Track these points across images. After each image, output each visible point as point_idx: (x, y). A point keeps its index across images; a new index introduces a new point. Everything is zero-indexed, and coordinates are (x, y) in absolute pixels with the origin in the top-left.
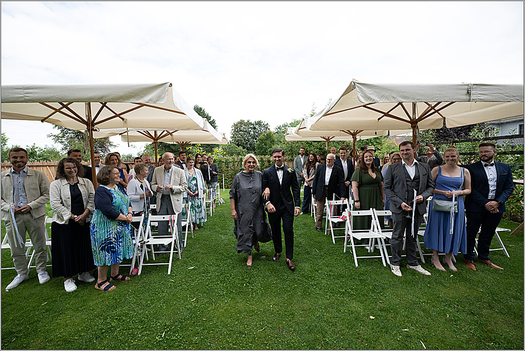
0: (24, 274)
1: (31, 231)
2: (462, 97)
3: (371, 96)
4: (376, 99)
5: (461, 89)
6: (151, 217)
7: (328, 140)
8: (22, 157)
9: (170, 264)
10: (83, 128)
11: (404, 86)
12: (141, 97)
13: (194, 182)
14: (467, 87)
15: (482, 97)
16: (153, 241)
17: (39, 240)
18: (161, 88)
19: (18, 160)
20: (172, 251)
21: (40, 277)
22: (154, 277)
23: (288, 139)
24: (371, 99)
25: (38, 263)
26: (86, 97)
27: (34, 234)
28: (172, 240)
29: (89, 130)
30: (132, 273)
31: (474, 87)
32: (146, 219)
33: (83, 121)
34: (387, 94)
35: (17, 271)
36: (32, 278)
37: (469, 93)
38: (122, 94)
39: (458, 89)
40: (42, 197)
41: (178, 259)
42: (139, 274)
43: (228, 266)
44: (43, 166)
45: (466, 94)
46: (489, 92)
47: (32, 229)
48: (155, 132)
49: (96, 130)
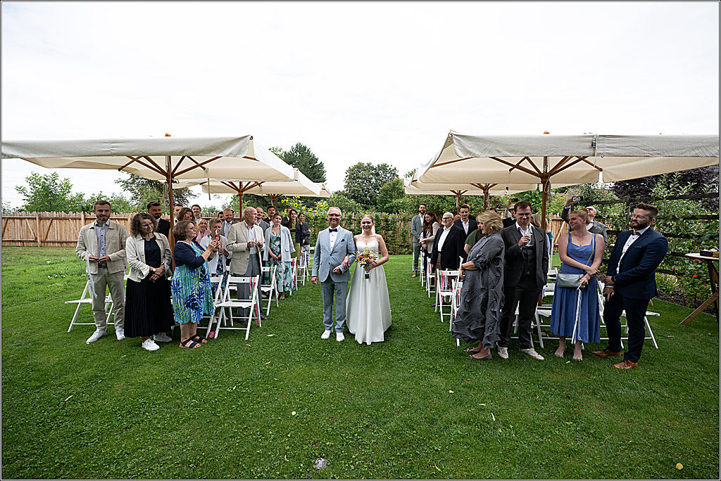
0: (102, 330)
1: (112, 286)
2: (584, 150)
3: (471, 150)
4: (477, 153)
5: (584, 141)
6: (230, 279)
7: (459, 194)
9: (248, 329)
10: (163, 180)
11: (511, 138)
12: (222, 151)
13: (278, 243)
14: (591, 139)
15: (611, 151)
16: (232, 304)
17: (119, 294)
18: (242, 142)
20: (250, 318)
21: (118, 333)
22: (231, 342)
23: (408, 192)
24: (471, 153)
25: (117, 320)
26: (168, 151)
27: (114, 289)
28: (252, 305)
29: (168, 182)
30: (209, 336)
31: (601, 138)
32: (225, 281)
33: (162, 172)
34: (490, 147)
35: (97, 326)
36: (109, 334)
37: (593, 145)
38: (202, 148)
39: (579, 141)
40: (121, 251)
41: (259, 326)
42: (215, 337)
43: (311, 336)
45: (590, 148)
46: (621, 145)
47: (113, 284)
48: (241, 183)
49: (175, 182)
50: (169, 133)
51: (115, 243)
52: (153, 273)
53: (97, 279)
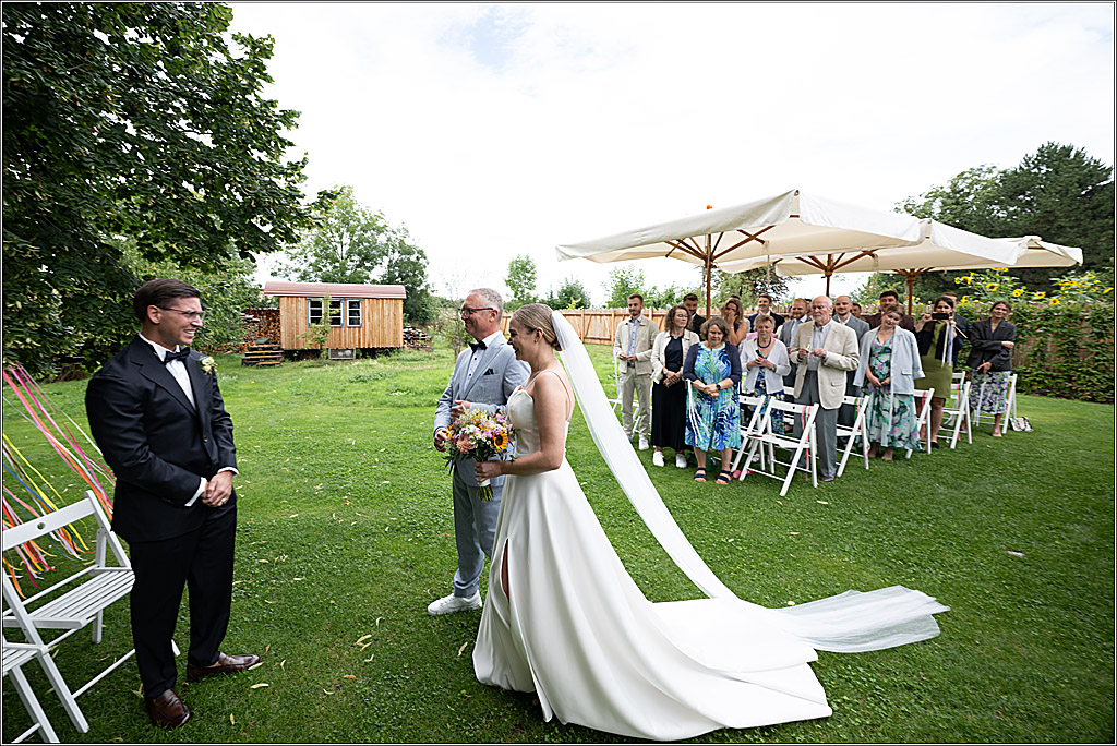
1: (638, 389)
13: (884, 358)
17: (644, 399)
19: (633, 307)
21: (640, 443)
25: (641, 428)
27: (640, 392)
33: (699, 256)
40: (650, 351)
48: (830, 256)
49: (715, 266)
50: (710, 205)
51: (645, 342)
52: (665, 376)
53: (626, 378)
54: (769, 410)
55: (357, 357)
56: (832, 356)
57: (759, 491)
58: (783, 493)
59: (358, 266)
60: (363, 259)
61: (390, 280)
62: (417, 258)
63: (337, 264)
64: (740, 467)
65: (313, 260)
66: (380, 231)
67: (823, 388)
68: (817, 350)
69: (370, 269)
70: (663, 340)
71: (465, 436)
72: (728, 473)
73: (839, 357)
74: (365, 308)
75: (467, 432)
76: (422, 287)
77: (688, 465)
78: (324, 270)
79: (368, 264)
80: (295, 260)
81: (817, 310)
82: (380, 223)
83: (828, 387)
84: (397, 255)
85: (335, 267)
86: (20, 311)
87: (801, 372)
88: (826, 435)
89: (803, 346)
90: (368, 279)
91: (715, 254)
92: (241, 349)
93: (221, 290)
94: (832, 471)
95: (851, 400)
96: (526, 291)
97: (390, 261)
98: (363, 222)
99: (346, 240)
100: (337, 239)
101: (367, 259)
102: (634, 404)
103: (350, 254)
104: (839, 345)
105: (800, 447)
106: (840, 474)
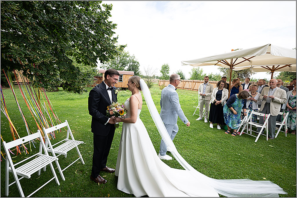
0: (201, 118)
8: (207, 80)
9: (258, 137)
19: (206, 80)
21: (205, 121)
25: (206, 116)
29: (230, 69)
33: (228, 65)
40: (210, 93)
42: (240, 135)
44: (213, 83)
47: (206, 104)
49: (234, 68)
51: (208, 90)
52: (215, 102)
53: (202, 101)
54: (251, 114)
55: (121, 90)
56: (277, 98)
57: (247, 140)
58: (256, 141)
59: (121, 66)
60: (123, 64)
61: (129, 70)
62: (137, 64)
63: (116, 65)
64: (240, 131)
65: (110, 64)
66: (127, 57)
67: (272, 108)
68: (271, 96)
69: (124, 67)
70: (215, 90)
71: (112, 110)
72: (236, 133)
73: (279, 99)
74: (123, 77)
75: (113, 109)
76: (138, 72)
77: (221, 128)
78: (113, 67)
79: (124, 66)
80: (106, 64)
81: (272, 83)
82: (128, 55)
83: (274, 109)
84: (131, 63)
85: (116, 66)
86: (52, 75)
87: (264, 102)
88: (272, 124)
89: (265, 95)
90: (124, 69)
91: (234, 65)
92: (92, 86)
93: (94, 71)
94: (273, 136)
95: (281, 113)
96: (166, 74)
97: (130, 65)
98: (123, 54)
99: (119, 59)
100: (117, 59)
101: (124, 64)
102: (203, 109)
103: (119, 63)
104: (279, 95)
105: (263, 127)
106: (276, 137)
